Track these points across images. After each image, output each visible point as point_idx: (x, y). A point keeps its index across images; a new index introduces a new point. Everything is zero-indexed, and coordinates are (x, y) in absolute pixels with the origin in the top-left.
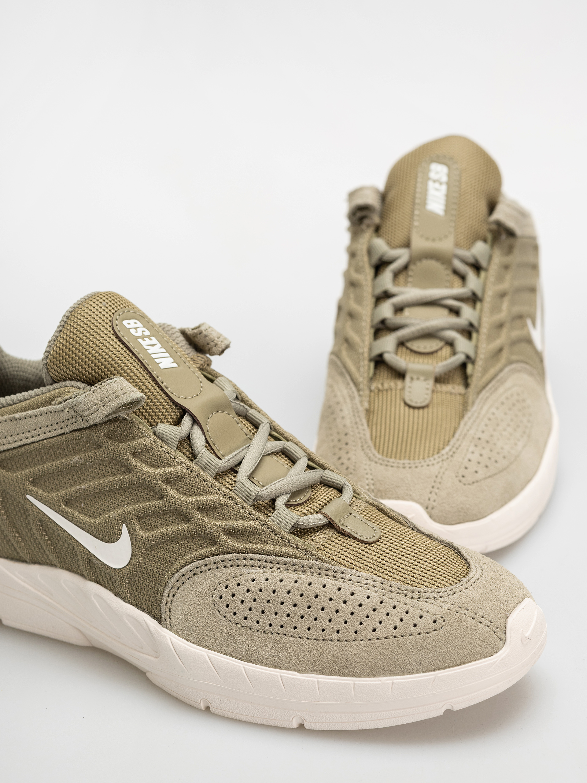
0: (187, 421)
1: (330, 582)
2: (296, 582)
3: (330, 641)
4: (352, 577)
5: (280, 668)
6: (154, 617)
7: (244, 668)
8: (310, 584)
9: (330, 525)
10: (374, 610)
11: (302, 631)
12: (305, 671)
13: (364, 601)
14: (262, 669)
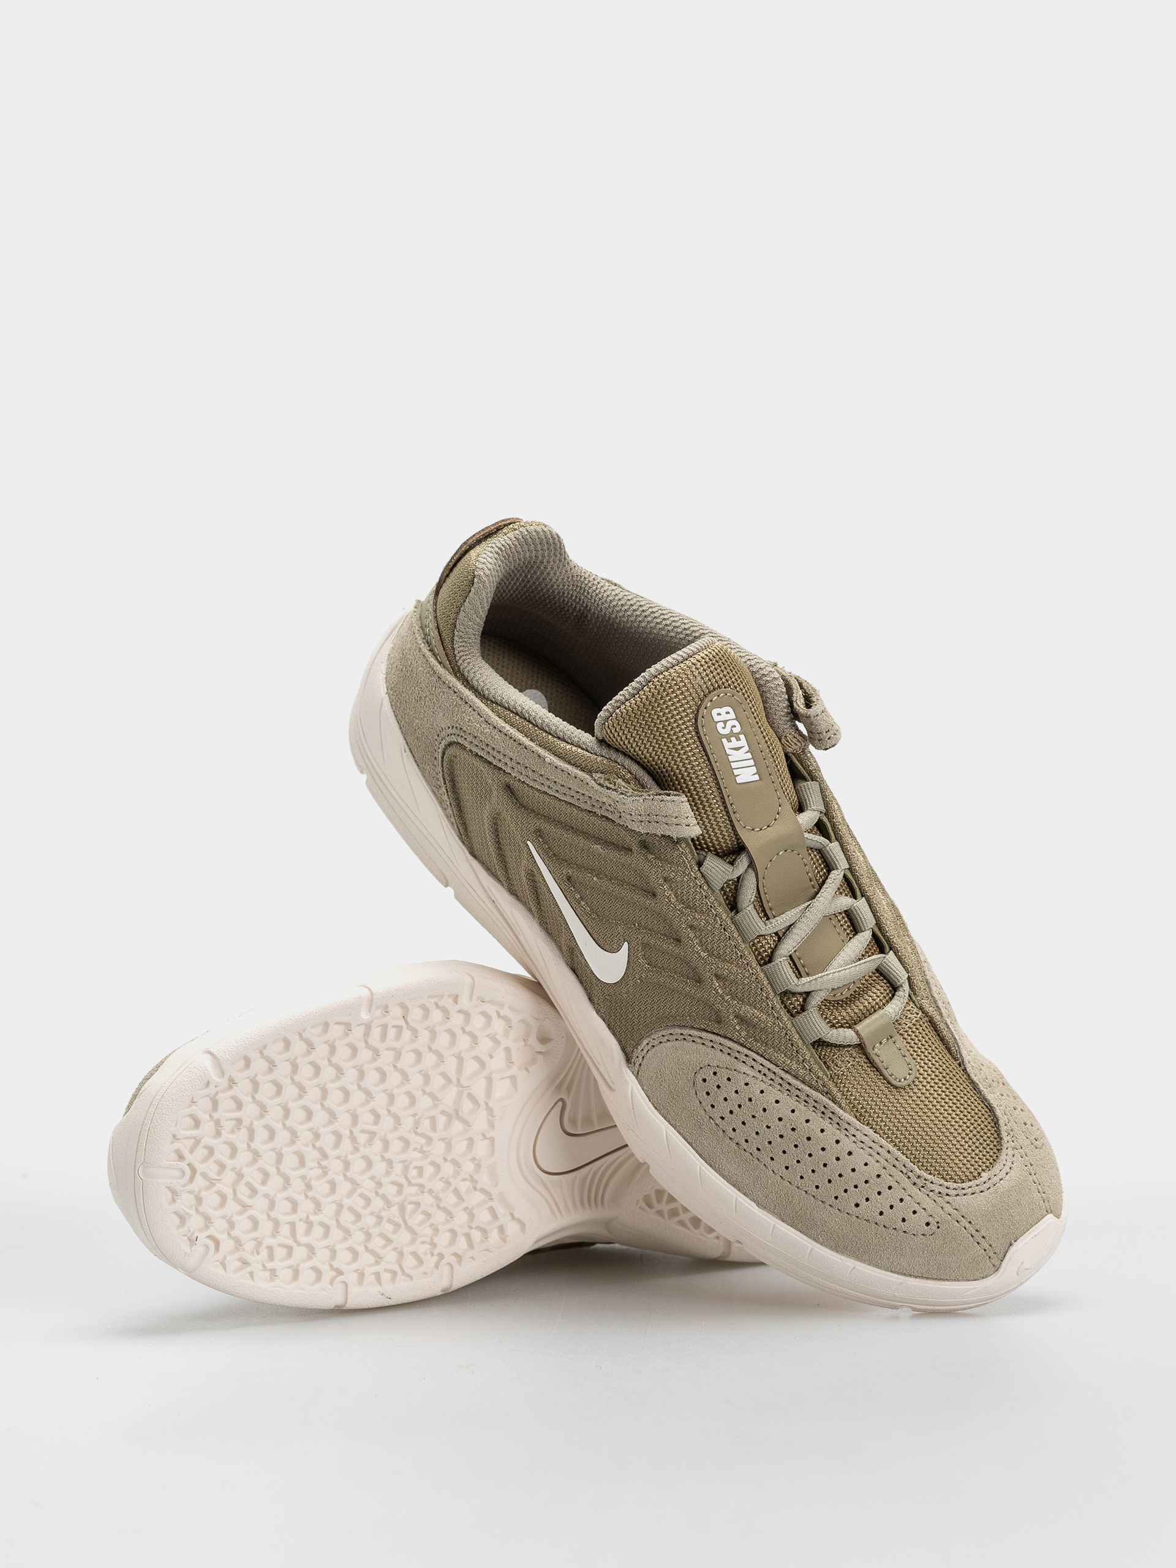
0: (743, 863)
1: (830, 1129)
2: (793, 1111)
3: (805, 1192)
4: (858, 1134)
5: (739, 1190)
6: (623, 1049)
7: (700, 1167)
8: (807, 1121)
9: (861, 1047)
10: (866, 1182)
11: (778, 1165)
12: (765, 1208)
13: (860, 1167)
14: (719, 1179)
